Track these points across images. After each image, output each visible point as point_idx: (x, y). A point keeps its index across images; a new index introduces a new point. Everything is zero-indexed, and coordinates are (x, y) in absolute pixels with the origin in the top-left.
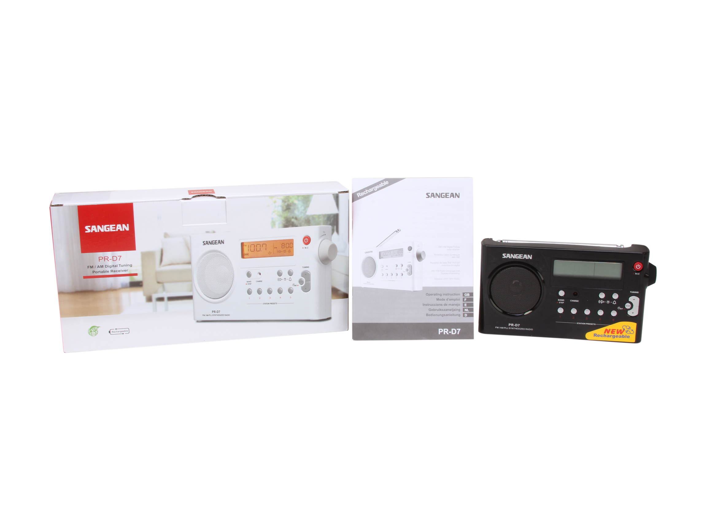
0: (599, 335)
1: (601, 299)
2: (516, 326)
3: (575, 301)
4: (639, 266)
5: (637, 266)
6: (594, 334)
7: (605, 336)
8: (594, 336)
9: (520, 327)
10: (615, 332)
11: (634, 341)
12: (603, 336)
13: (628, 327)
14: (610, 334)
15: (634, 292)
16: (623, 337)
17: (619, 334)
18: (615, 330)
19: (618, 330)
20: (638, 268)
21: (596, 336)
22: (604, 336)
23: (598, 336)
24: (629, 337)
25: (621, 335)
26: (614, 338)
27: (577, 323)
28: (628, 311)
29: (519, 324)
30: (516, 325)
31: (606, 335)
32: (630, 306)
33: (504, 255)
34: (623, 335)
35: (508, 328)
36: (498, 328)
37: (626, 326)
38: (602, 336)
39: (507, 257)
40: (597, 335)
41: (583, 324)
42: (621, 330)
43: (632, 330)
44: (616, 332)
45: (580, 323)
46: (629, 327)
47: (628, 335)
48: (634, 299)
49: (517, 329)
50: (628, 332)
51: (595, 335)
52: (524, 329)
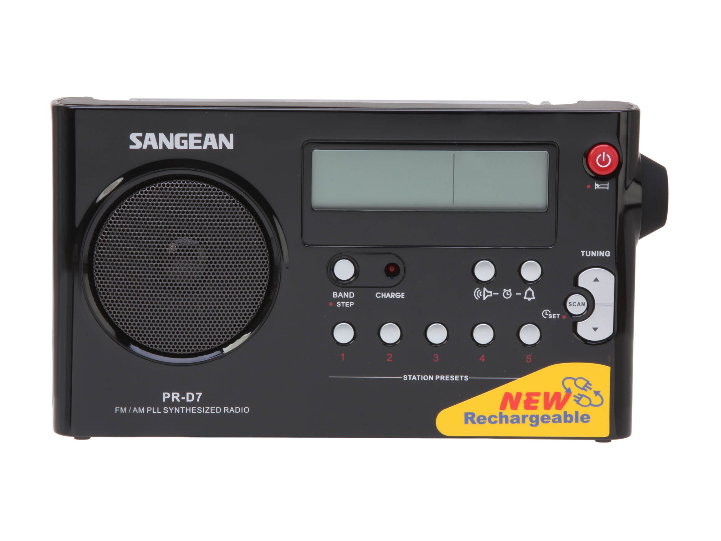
0: (485, 418)
1: (481, 284)
2: (188, 400)
3: (392, 295)
4: (606, 158)
5: (601, 158)
6: (466, 414)
7: (504, 419)
8: (466, 422)
9: (204, 403)
10: (537, 401)
11: (606, 433)
12: (498, 419)
13: (581, 383)
14: (521, 410)
15: (594, 254)
16: (568, 418)
17: (553, 411)
18: (538, 394)
19: (547, 394)
20: (602, 163)
21: (473, 422)
22: (501, 422)
23: (481, 420)
24: (588, 417)
25: (561, 413)
26: (537, 424)
27: (405, 377)
28: (579, 323)
29: (200, 394)
30: (190, 397)
31: (506, 417)
32: (583, 304)
33: (133, 137)
34: (565, 413)
35: (161, 410)
36: (123, 410)
37: (575, 380)
38: (493, 419)
39: (146, 143)
40: (475, 419)
41: (425, 378)
42: (557, 395)
43: (597, 393)
44: (541, 404)
45: (414, 378)
46: (585, 382)
47: (582, 411)
48: (596, 280)
49: (192, 410)
50: (584, 401)
51: (469, 418)
52: (218, 410)
